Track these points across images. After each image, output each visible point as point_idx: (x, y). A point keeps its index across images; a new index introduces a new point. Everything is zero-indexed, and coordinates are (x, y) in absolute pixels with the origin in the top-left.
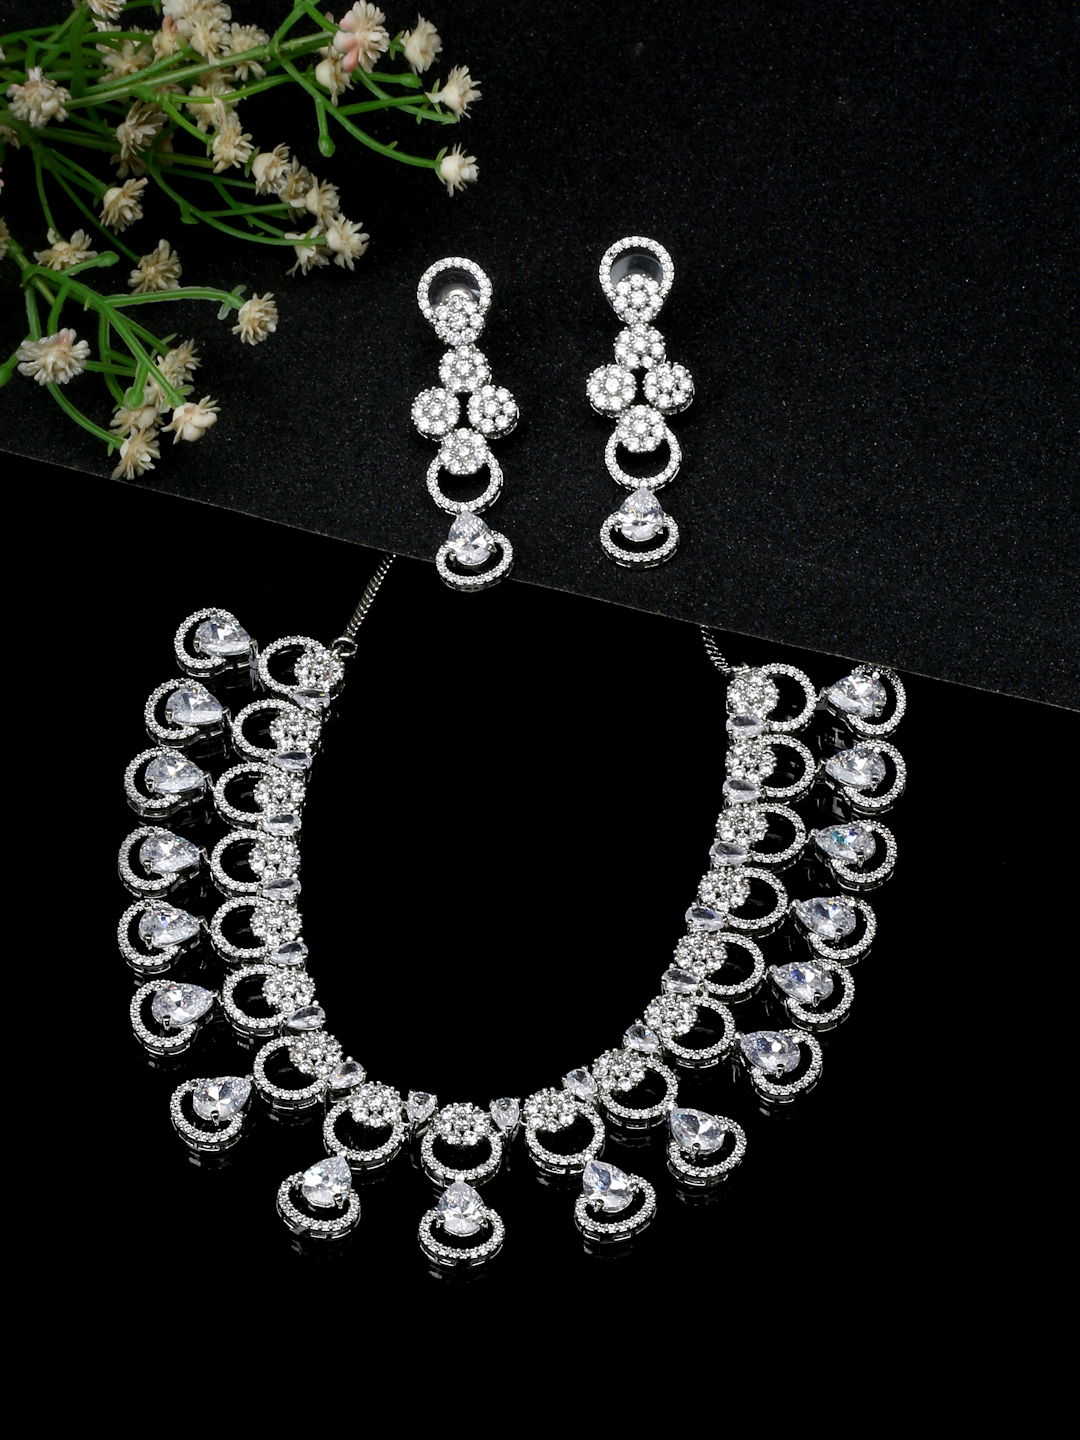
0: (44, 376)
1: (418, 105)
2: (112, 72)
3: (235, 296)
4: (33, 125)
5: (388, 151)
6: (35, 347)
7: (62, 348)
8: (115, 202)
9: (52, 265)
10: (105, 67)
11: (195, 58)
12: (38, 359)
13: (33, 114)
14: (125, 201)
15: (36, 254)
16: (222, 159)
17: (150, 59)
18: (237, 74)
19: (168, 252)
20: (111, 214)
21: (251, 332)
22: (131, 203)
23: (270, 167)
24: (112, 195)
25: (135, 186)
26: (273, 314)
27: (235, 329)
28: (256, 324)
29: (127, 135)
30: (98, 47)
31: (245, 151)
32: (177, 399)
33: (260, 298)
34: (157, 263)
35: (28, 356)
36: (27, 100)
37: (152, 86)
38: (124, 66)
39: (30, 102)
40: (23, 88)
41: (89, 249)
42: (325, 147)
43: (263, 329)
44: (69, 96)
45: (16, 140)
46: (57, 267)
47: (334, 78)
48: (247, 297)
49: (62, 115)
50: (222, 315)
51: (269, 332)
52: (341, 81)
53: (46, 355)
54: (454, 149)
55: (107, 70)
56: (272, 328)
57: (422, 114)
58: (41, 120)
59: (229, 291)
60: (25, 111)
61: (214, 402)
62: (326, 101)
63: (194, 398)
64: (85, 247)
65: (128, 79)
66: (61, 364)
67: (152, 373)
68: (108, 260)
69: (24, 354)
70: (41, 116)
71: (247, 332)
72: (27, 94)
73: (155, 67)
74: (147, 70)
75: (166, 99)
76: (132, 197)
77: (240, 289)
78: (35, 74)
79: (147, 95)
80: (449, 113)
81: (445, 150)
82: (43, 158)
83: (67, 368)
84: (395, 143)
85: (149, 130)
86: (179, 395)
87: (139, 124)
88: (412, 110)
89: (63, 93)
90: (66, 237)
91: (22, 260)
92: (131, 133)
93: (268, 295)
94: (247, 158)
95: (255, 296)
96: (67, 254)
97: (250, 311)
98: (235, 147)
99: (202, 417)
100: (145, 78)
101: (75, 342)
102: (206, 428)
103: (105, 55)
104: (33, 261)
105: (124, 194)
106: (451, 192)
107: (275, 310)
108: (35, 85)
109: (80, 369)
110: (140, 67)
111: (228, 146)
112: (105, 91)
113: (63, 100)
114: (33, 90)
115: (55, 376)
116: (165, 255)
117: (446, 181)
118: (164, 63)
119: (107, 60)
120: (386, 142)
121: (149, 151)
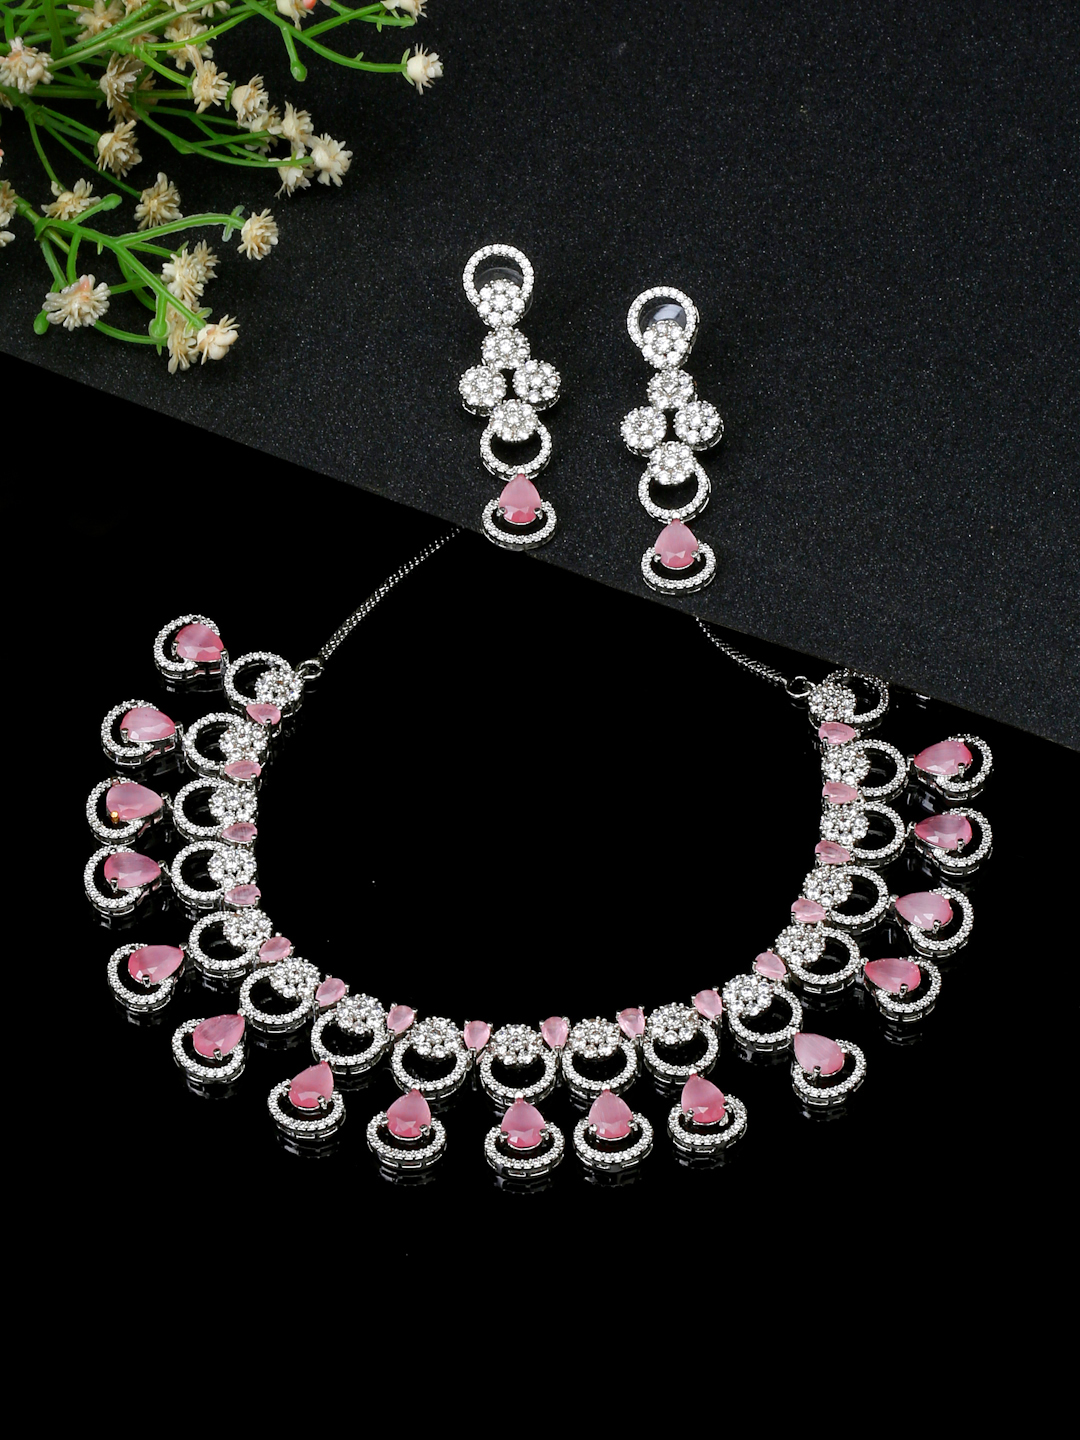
0: (72, 322)
1: (377, 13)
2: (87, 28)
3: (235, 218)
4: (22, 92)
5: (356, 63)
6: (60, 298)
7: (85, 294)
8: (109, 147)
9: (60, 215)
10: (80, 25)
11: (162, 7)
12: (64, 307)
13: (21, 81)
14: (119, 145)
15: (44, 207)
16: (203, 100)
17: (121, 12)
18: (204, 12)
19: (166, 183)
20: (107, 159)
21: (256, 249)
22: (124, 145)
23: (248, 99)
24: (105, 141)
25: (124, 129)
26: (272, 227)
27: (241, 249)
28: (259, 240)
29: (111, 86)
30: (69, 7)
31: (222, 88)
32: (198, 323)
33: (259, 215)
34: (159, 195)
35: (54, 306)
36: (13, 69)
37: (127, 38)
38: (98, 23)
39: (16, 71)
40: (7, 59)
41: (92, 195)
42: (298, 72)
43: (266, 243)
44: (51, 60)
45: (8, 102)
46: (65, 217)
47: (294, 7)
48: (246, 216)
49: (48, 77)
50: (226, 237)
51: (272, 246)
52: (301, 9)
53: (70, 303)
54: (417, 48)
55: (82, 28)
56: (275, 241)
57: (381, 22)
58: (28, 85)
59: (228, 212)
60: (13, 80)
61: (232, 320)
62: (291, 27)
63: (213, 320)
64: (87, 194)
65: (104, 35)
66: (86, 309)
67: (172, 303)
68: (112, 202)
69: (49, 305)
70: (28, 82)
71: (252, 249)
72: (12, 63)
73: (128, 19)
74: (120, 25)
75: (142, 50)
76: (124, 140)
77: (238, 210)
78: (16, 44)
79: (123, 48)
80: (406, 16)
81: (408, 52)
82: (35, 116)
83: (92, 311)
84: (361, 55)
85: (130, 78)
86: (199, 319)
87: (120, 74)
88: (372, 19)
89: (45, 58)
90: (70, 188)
91: (32, 216)
92: (113, 83)
93: (266, 212)
94: (226, 94)
95: (254, 214)
96: (73, 203)
97: (251, 229)
98: (213, 87)
99: (224, 336)
100: (120, 32)
101: (96, 286)
102: (230, 346)
103: (79, 14)
104: (42, 214)
105: (115, 138)
106: (421, 91)
107: (275, 224)
108: (18, 54)
109: (104, 310)
110: (113, 22)
111: (207, 87)
112: (84, 48)
113: (46, 65)
114: (17, 60)
115: (82, 320)
116: (164, 186)
117: (414, 81)
118: (135, 16)
119: (81, 20)
120: (352, 56)
121: (133, 97)
